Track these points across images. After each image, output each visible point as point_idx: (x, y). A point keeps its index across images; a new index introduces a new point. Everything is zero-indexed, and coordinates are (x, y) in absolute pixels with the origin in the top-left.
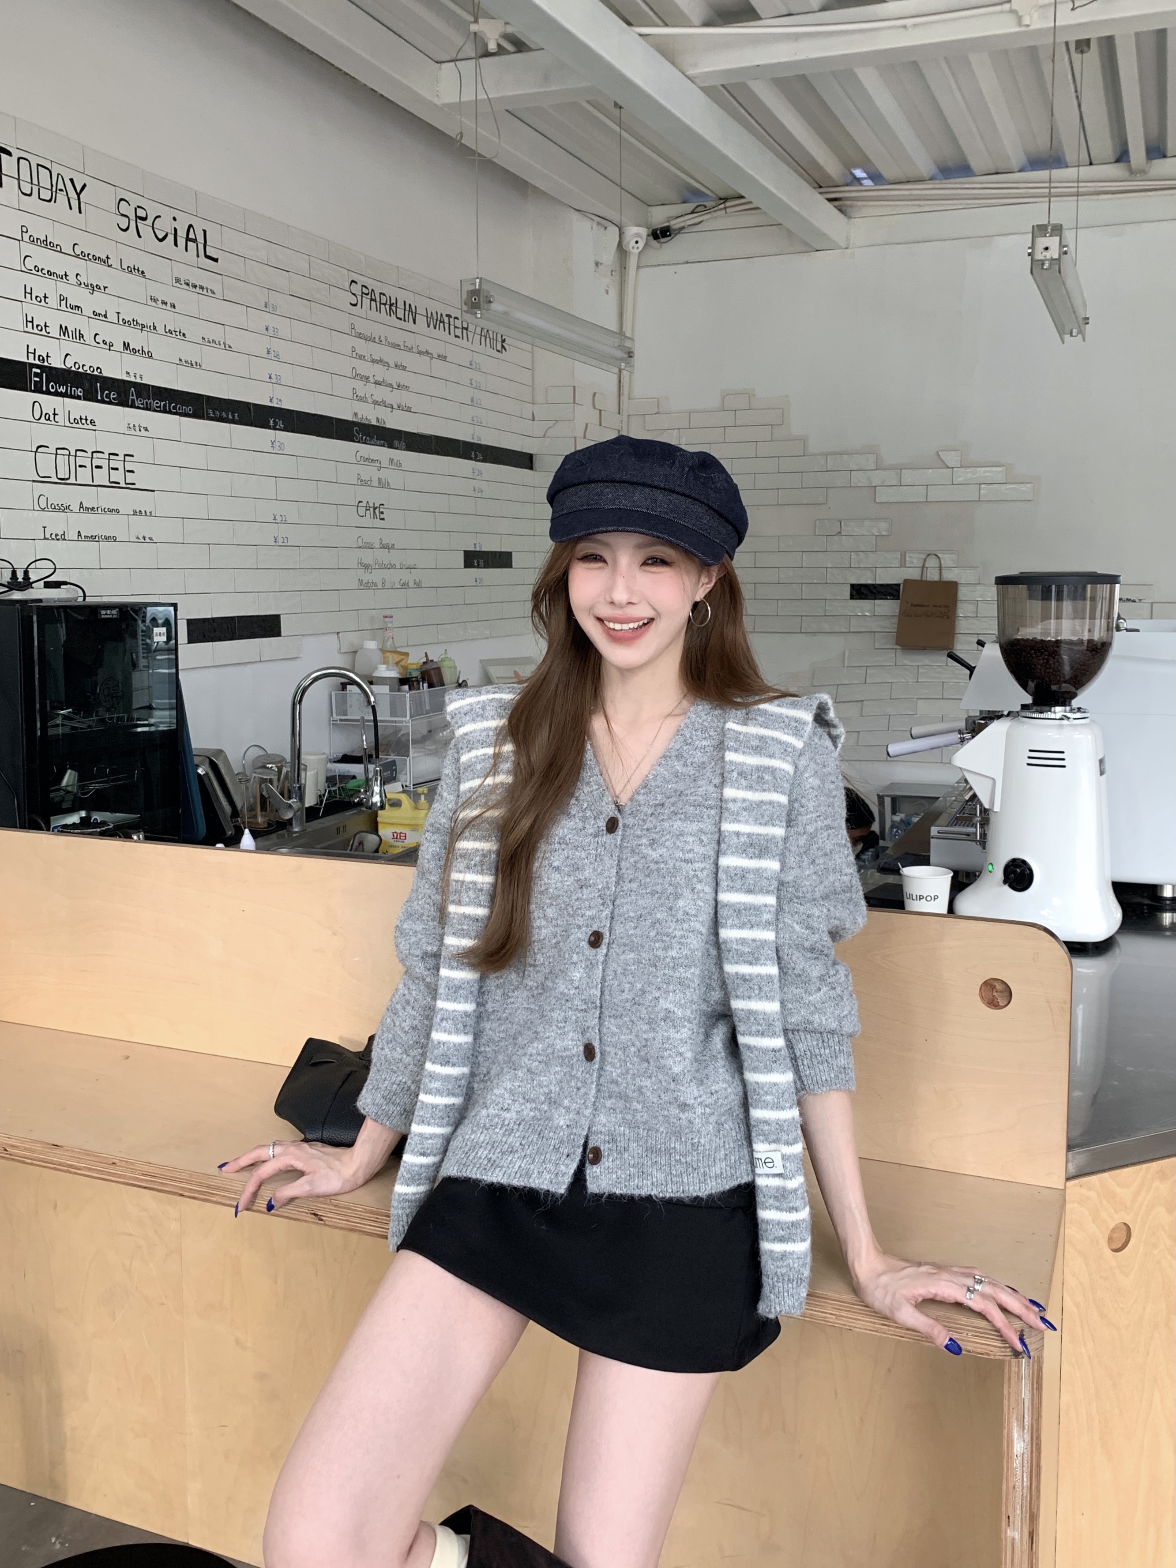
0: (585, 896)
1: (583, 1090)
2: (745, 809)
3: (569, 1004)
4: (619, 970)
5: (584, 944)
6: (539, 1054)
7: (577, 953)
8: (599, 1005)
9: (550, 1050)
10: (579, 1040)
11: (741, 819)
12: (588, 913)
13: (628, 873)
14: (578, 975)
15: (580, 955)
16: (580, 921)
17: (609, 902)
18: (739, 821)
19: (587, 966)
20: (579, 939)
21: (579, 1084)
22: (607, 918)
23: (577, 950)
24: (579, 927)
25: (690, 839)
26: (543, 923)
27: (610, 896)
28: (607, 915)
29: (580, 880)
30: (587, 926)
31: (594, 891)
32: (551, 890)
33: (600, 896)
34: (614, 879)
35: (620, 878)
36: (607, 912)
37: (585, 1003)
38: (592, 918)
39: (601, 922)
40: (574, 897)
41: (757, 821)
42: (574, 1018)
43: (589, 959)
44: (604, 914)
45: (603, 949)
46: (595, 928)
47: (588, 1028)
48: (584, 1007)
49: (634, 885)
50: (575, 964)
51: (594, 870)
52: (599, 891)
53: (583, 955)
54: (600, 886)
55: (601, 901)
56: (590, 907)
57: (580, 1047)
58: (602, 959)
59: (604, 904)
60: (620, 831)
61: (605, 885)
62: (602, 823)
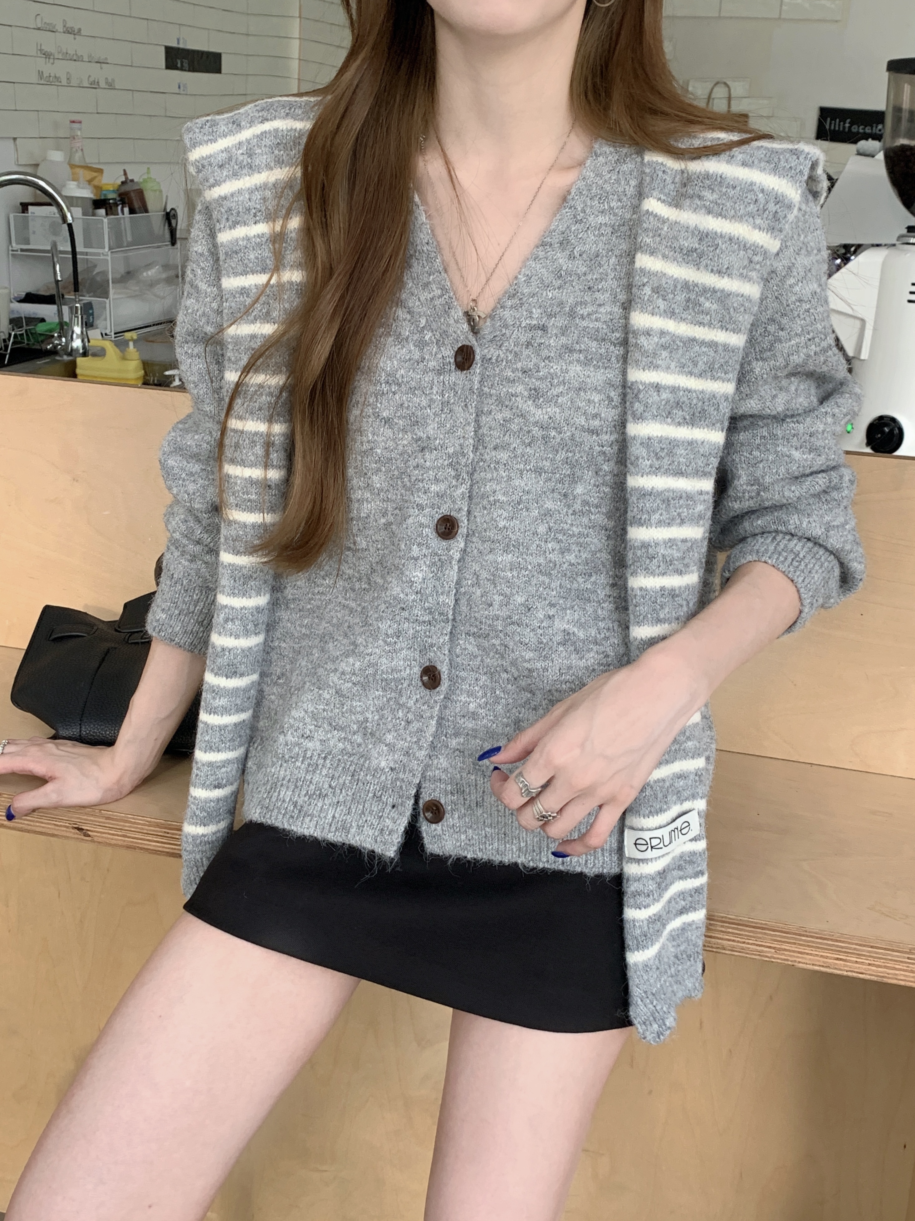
0: (428, 464)
1: (415, 725)
2: (664, 347)
3: (406, 614)
4: (484, 575)
5: (429, 532)
6: (354, 674)
7: (419, 545)
8: (451, 617)
9: (371, 671)
10: (415, 660)
11: (660, 362)
12: (434, 488)
13: (495, 436)
14: (420, 575)
15: (424, 548)
16: (422, 499)
17: (465, 476)
18: (657, 367)
19: (434, 564)
20: (421, 525)
21: (410, 716)
22: (463, 498)
23: (419, 540)
24: (421, 507)
25: (596, 397)
26: (368, 495)
27: (466, 465)
28: (463, 493)
29: (420, 439)
30: (433, 506)
31: (442, 457)
32: (379, 451)
33: (451, 464)
34: (471, 441)
35: (479, 441)
36: (463, 489)
37: (431, 613)
38: (440, 496)
39: (454, 502)
40: (412, 463)
41: (682, 368)
42: (411, 631)
43: (436, 554)
44: (459, 492)
45: (458, 543)
46: (444, 510)
47: (432, 646)
48: (426, 618)
49: (504, 456)
50: (416, 559)
51: (441, 425)
52: (449, 457)
53: (428, 547)
54: (451, 450)
55: (453, 473)
56: (437, 480)
57: (417, 670)
58: (457, 556)
59: (457, 477)
60: (477, 368)
61: (458, 448)
62: (449, 352)
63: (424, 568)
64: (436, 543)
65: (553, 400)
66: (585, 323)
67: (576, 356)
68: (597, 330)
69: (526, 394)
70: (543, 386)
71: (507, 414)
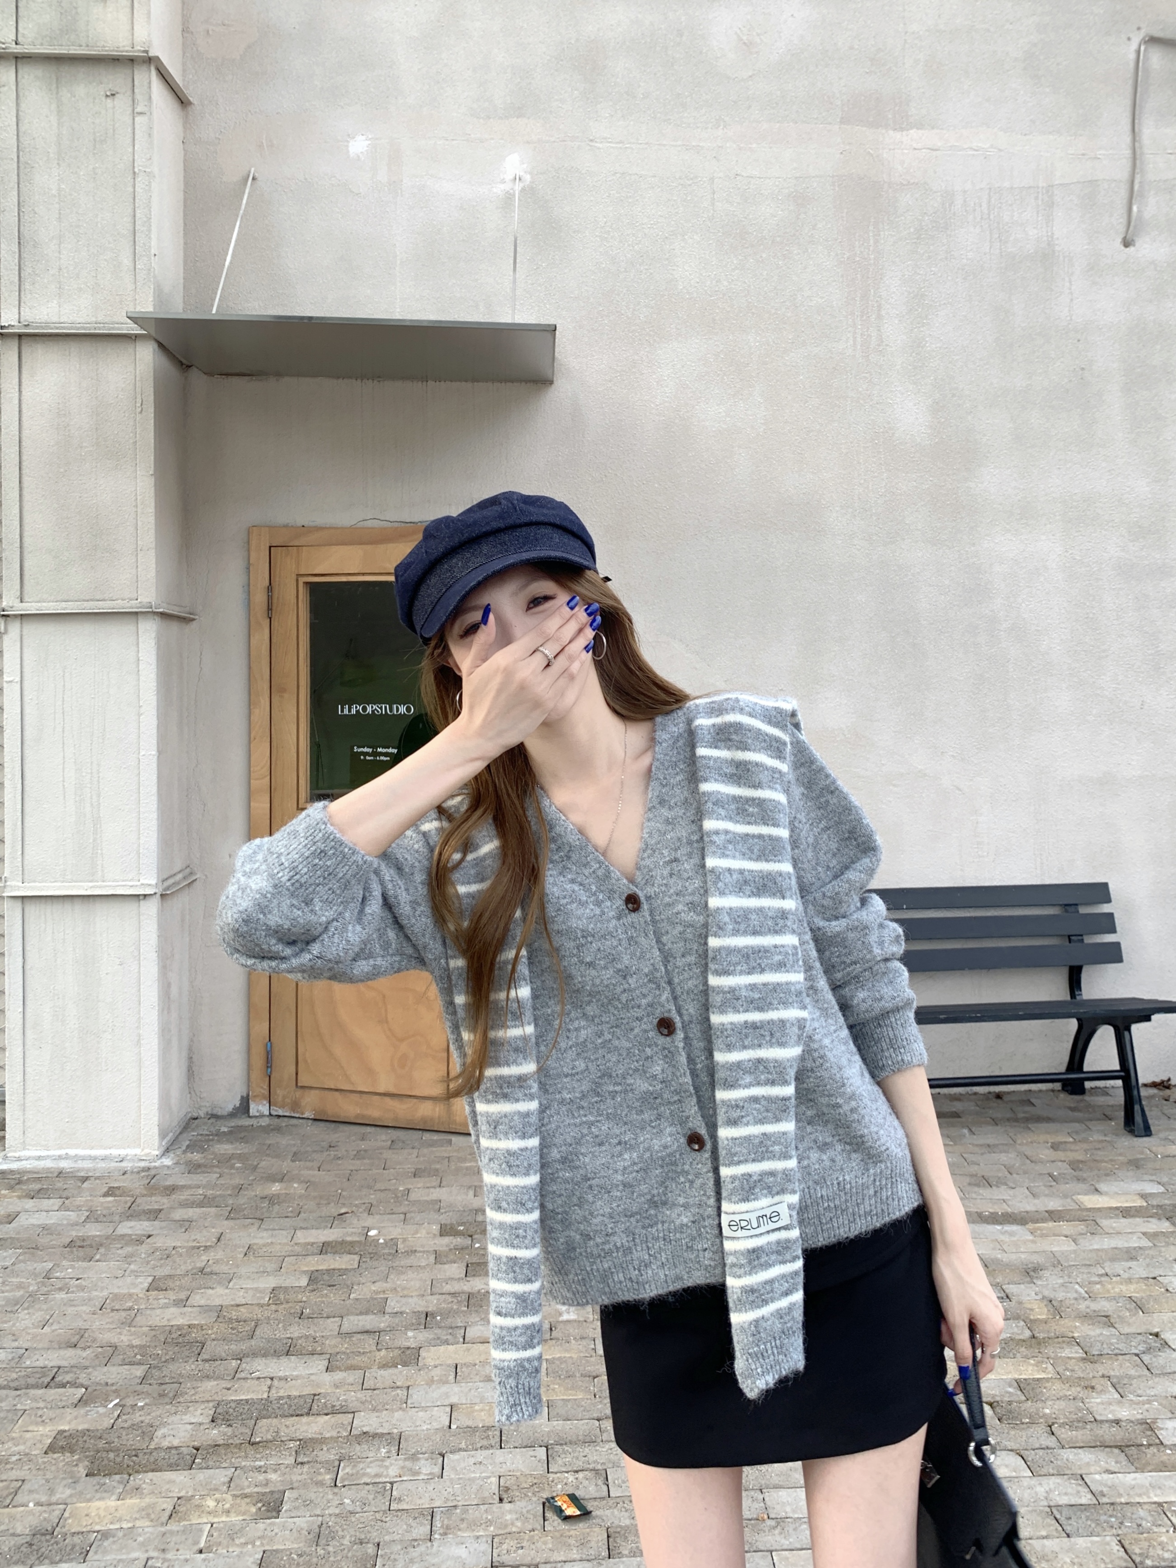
0: (633, 986)
2: (729, 842)
3: (658, 1101)
5: (654, 1035)
6: (635, 1163)
7: (649, 1046)
8: (693, 1091)
9: (647, 1155)
10: (678, 1133)
11: (729, 853)
14: (659, 1068)
15: (654, 1047)
16: (639, 1013)
17: (664, 984)
18: (727, 856)
19: (666, 1056)
20: (646, 1032)
21: (691, 1177)
22: (668, 1001)
23: (648, 1042)
24: (639, 1019)
27: (662, 977)
28: (667, 998)
29: (619, 970)
30: (648, 1015)
31: (641, 978)
32: (588, 988)
33: (650, 981)
34: (659, 959)
35: (664, 957)
36: (666, 995)
37: (678, 1093)
38: (650, 1005)
39: (663, 1007)
40: (619, 990)
42: (668, 1112)
43: (665, 1049)
44: (664, 998)
45: (679, 1034)
46: (658, 1015)
47: (688, 1117)
48: (676, 1098)
49: (691, 958)
50: (651, 1057)
51: (633, 955)
52: (647, 976)
53: (657, 1046)
54: (646, 970)
55: (654, 986)
56: (644, 996)
57: (683, 1140)
58: (681, 1045)
59: (658, 987)
60: (645, 906)
61: (651, 968)
62: (620, 903)
63: (661, 1062)
64: (662, 1040)
69: (686, 909)
70: (695, 898)
71: (680, 928)
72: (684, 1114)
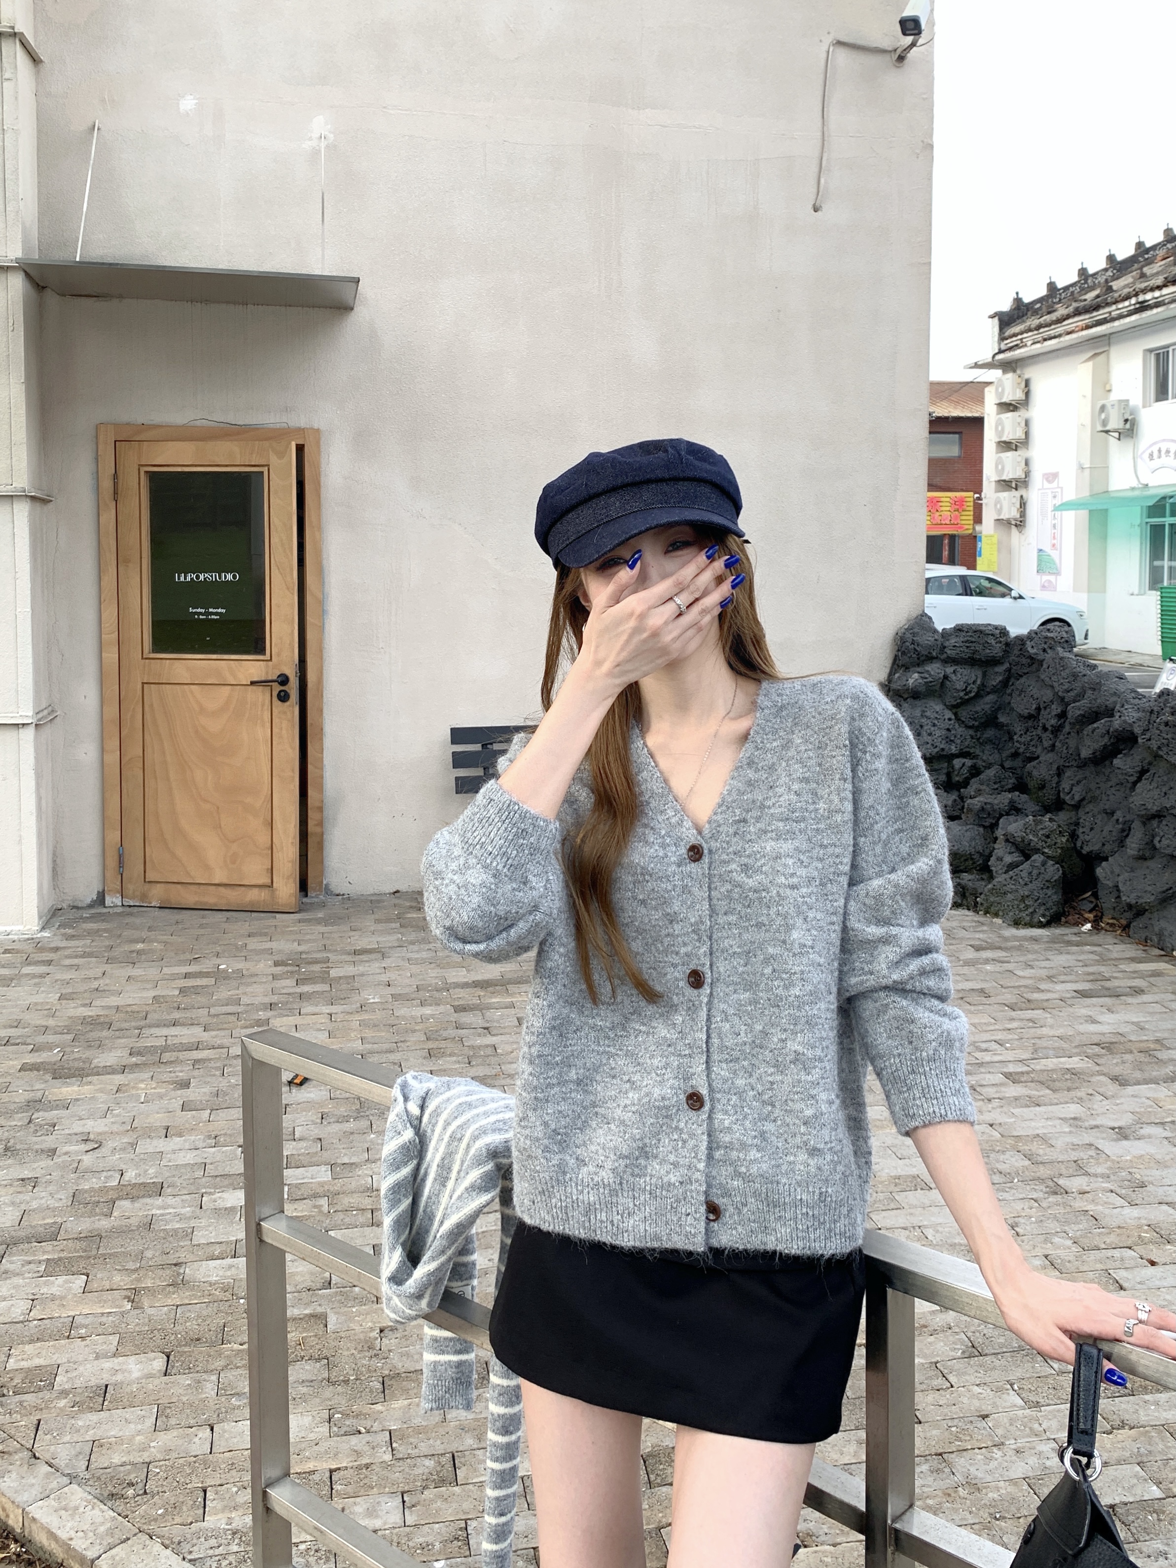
0: (676, 932)
3: (671, 1050)
4: (731, 1011)
5: (683, 984)
6: (634, 1105)
9: (646, 1100)
10: (680, 1088)
19: (690, 1008)
22: (705, 955)
23: (677, 991)
28: (704, 951)
30: (683, 964)
31: (686, 926)
32: (637, 924)
33: (694, 931)
38: (688, 956)
40: (664, 932)
42: (676, 1064)
47: (693, 1075)
48: (689, 1052)
50: (676, 1006)
51: (683, 902)
53: (684, 996)
54: (693, 920)
55: (696, 938)
56: (685, 944)
57: (683, 1096)
58: (705, 1000)
59: (699, 940)
60: (706, 858)
61: (698, 918)
62: (683, 851)
63: (684, 1013)
64: (690, 992)
65: (759, 870)
66: (772, 811)
67: (769, 835)
68: (782, 813)
69: (739, 869)
70: (750, 861)
71: (729, 887)
72: (690, 1070)
